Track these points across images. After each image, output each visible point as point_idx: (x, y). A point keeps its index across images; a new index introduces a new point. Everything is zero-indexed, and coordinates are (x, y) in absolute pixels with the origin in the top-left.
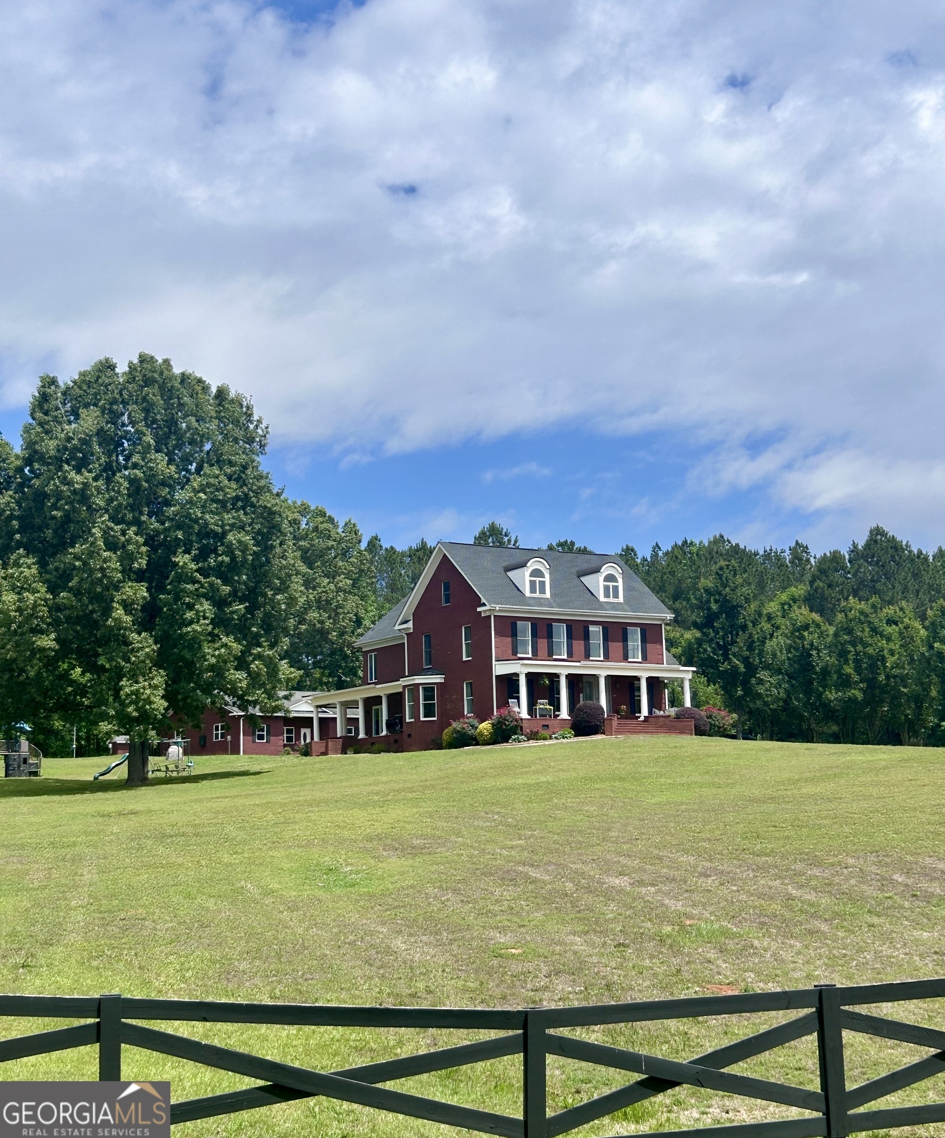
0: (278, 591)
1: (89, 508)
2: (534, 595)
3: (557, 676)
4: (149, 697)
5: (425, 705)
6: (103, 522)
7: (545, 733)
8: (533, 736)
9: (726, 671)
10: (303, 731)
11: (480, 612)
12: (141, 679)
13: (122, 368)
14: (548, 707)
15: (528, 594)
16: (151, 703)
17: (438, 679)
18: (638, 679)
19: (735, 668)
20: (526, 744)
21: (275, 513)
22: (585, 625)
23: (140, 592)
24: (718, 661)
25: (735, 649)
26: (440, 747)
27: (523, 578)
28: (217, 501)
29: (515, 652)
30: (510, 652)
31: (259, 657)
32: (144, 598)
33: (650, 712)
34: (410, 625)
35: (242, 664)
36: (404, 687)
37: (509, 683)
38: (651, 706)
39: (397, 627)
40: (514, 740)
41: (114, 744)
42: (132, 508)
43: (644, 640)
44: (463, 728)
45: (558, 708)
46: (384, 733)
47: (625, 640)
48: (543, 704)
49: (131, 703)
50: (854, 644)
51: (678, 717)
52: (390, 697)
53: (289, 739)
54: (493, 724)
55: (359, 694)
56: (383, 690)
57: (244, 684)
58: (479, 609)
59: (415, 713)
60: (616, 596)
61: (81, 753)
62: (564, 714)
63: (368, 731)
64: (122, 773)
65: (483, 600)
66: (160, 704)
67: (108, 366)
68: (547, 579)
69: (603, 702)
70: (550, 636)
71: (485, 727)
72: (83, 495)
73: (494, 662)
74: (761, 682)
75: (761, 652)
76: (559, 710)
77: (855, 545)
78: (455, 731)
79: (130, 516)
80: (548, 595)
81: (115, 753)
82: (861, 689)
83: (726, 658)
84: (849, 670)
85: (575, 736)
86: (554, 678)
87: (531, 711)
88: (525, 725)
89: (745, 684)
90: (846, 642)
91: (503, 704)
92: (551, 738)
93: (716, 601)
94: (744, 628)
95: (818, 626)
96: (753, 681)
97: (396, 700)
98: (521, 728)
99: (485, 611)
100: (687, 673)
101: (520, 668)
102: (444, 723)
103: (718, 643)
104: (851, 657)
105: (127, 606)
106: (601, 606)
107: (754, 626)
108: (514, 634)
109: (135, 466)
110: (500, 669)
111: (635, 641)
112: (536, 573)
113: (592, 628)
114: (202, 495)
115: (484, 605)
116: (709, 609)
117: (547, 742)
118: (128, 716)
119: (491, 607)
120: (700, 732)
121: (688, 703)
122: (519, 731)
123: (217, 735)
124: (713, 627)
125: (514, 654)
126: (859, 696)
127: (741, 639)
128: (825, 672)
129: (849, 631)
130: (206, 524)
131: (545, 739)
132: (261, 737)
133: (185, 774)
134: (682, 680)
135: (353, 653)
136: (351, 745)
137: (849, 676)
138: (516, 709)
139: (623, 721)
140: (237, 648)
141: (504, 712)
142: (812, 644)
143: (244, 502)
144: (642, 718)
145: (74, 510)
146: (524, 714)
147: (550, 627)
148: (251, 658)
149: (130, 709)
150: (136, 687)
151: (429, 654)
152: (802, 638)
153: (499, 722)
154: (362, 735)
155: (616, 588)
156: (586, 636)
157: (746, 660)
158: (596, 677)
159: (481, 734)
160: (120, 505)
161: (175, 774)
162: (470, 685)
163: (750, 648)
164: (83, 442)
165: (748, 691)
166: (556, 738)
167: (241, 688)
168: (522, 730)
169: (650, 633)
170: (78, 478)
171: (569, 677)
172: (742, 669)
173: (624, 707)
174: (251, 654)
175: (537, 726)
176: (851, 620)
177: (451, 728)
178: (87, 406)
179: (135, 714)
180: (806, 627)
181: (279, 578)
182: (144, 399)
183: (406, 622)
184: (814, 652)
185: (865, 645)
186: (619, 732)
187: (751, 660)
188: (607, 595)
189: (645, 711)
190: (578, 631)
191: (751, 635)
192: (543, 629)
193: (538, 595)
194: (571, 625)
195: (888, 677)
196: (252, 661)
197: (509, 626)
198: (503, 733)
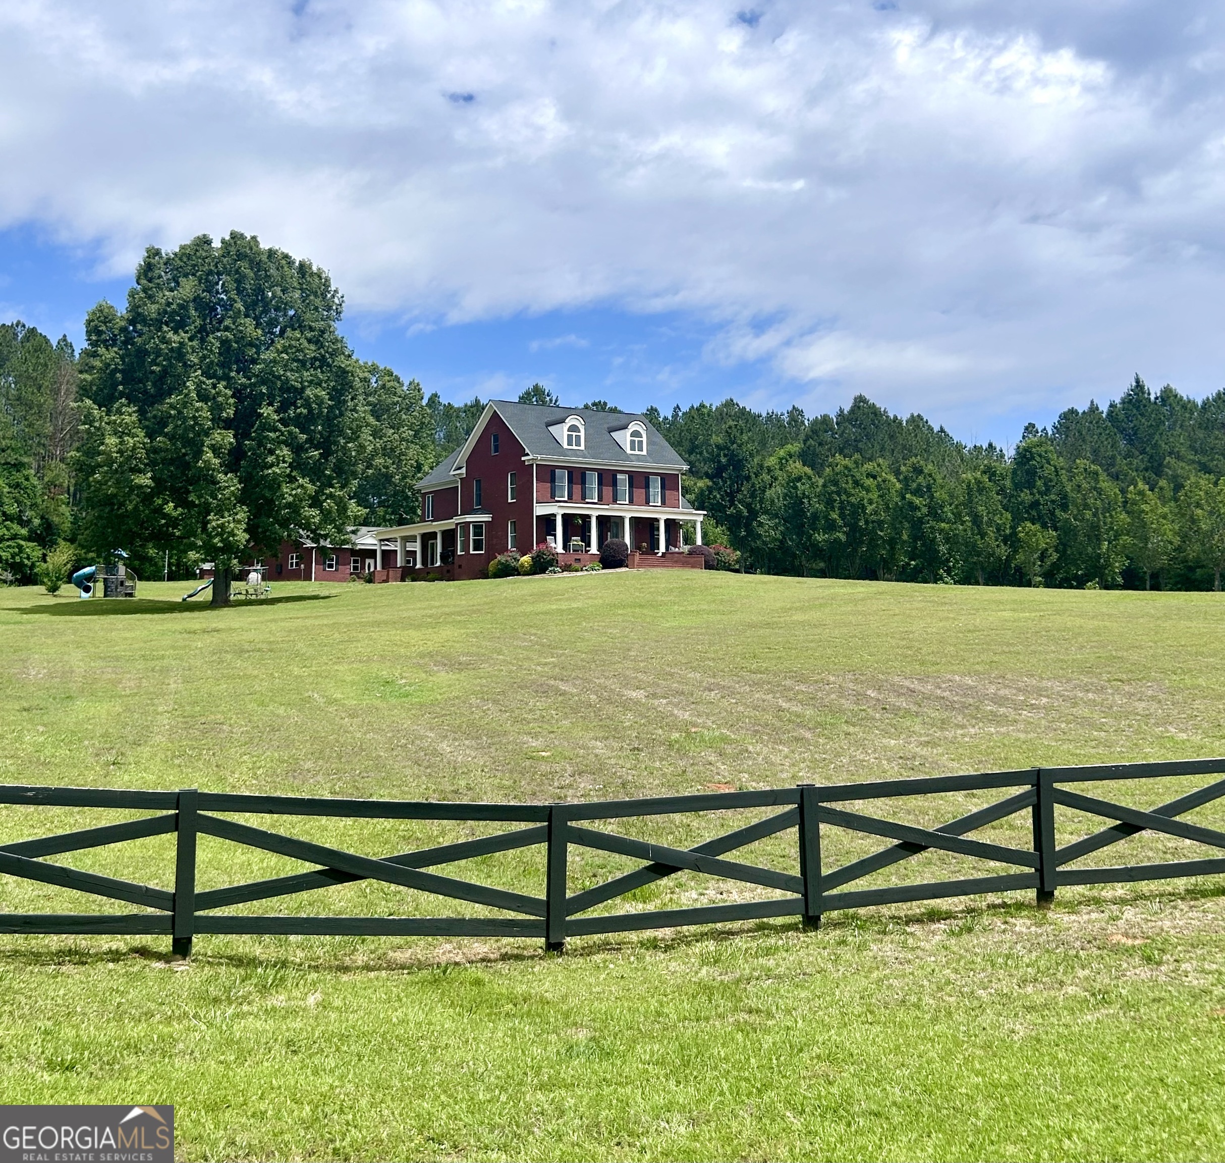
0: (350, 440)
1: (185, 364)
2: (570, 447)
3: (589, 517)
4: (233, 530)
5: (474, 540)
6: (196, 377)
7: (577, 566)
8: (567, 568)
9: (731, 515)
10: (367, 561)
11: (524, 461)
12: (226, 514)
13: (217, 244)
14: (580, 543)
15: (565, 446)
16: (234, 535)
17: (486, 518)
18: (657, 520)
19: (739, 512)
20: (560, 575)
21: (348, 372)
22: (614, 473)
23: (228, 438)
24: (726, 506)
25: (740, 497)
26: (486, 577)
27: (561, 432)
28: (298, 361)
29: (553, 496)
30: (549, 495)
31: (331, 496)
32: (231, 443)
33: (667, 549)
34: (464, 470)
35: (316, 502)
36: (457, 524)
37: (548, 522)
38: (668, 544)
39: (452, 473)
40: (551, 571)
41: (201, 570)
42: (222, 365)
43: (663, 488)
44: (507, 561)
45: (588, 544)
46: (438, 564)
47: (647, 487)
48: (576, 540)
49: (217, 535)
50: (839, 494)
51: (691, 553)
52: (444, 533)
53: (355, 568)
54: (532, 558)
55: (417, 529)
56: (438, 526)
57: (317, 520)
58: (523, 459)
59: (465, 547)
60: (641, 449)
61: (172, 577)
62: (594, 549)
63: (424, 562)
64: (207, 595)
65: (527, 451)
66: (242, 537)
67: (205, 241)
68: (582, 434)
69: (627, 540)
70: (583, 482)
71: (526, 559)
72: (179, 353)
73: (535, 505)
74: (761, 524)
75: (762, 499)
76: (589, 547)
77: (841, 410)
78: (500, 563)
79: (220, 372)
80: (582, 447)
81: (201, 578)
82: (844, 532)
83: (732, 504)
84: (834, 516)
85: (603, 569)
86: (586, 519)
87: (566, 547)
88: (560, 558)
89: (748, 526)
90: (832, 492)
91: (542, 540)
92: (582, 570)
93: (725, 455)
94: (748, 478)
95: (810, 478)
96: (754, 524)
97: (449, 536)
98: (557, 561)
99: (528, 460)
100: (698, 517)
101: (557, 510)
102: (490, 556)
103: (726, 491)
104: (836, 505)
105: (215, 449)
106: (628, 457)
107: (756, 477)
108: (553, 480)
109: (227, 329)
110: (540, 510)
111: (656, 488)
112: (573, 428)
113: (619, 476)
114: (284, 355)
115: (528, 455)
116: (719, 462)
117: (579, 574)
118: (214, 546)
119: (533, 457)
120: (709, 566)
121: (699, 542)
122: (555, 564)
123: (292, 563)
124: (722, 477)
125: (552, 497)
126: (843, 538)
127: (745, 488)
128: (815, 517)
129: (836, 483)
130: (287, 380)
131: (577, 571)
132: (331, 566)
133: (263, 597)
134: (695, 522)
135: (413, 495)
136: (409, 574)
137: (834, 520)
138: (553, 545)
139: (643, 557)
140: (311, 488)
141: (543, 547)
142: (804, 494)
143: (322, 362)
144: (660, 554)
145: (171, 365)
146: (560, 550)
147: (583, 475)
148: (323, 498)
149: (216, 540)
150: (222, 521)
151: (479, 496)
152: (796, 488)
153: (538, 556)
154: (419, 566)
155: (641, 443)
156: (614, 483)
157: (748, 506)
158: (622, 518)
159: (522, 566)
160: (212, 362)
161: (254, 597)
162: (514, 523)
163: (753, 496)
164: (181, 306)
165: (750, 532)
166: (586, 570)
167: (314, 523)
168: (557, 563)
169: (668, 482)
170: (176, 338)
171: (599, 518)
172: (745, 513)
173: (644, 544)
174: (324, 494)
175: (570, 560)
176: (837, 474)
177: (496, 560)
178: (186, 276)
179: (220, 545)
180: (799, 479)
181: (351, 429)
182: (237, 272)
183: (460, 468)
184: (805, 500)
185: (849, 495)
186: (640, 566)
187: (753, 506)
188: (633, 449)
189: (662, 548)
190: (608, 478)
191: (753, 485)
192: (577, 476)
193: (574, 447)
194: (602, 474)
195: (867, 522)
196: (325, 501)
197: (548, 474)
198: (541, 566)
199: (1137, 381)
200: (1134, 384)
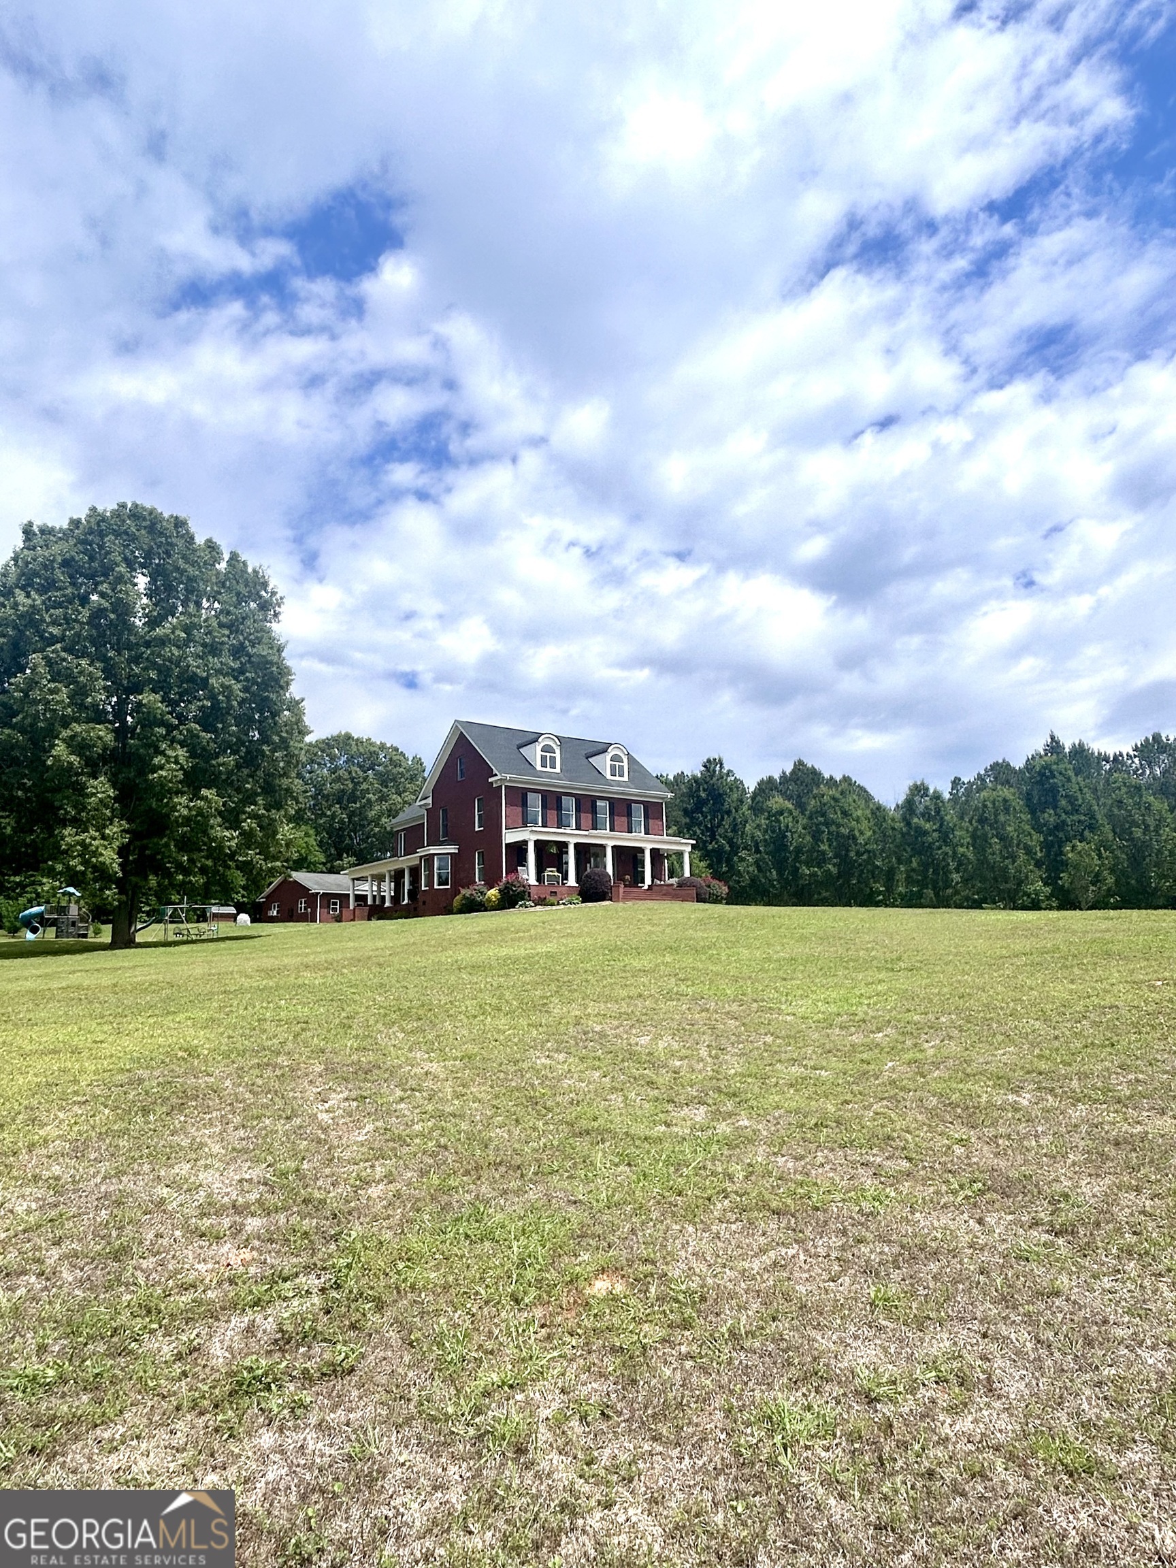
2: (544, 769)
3: (565, 844)
5: (439, 874)
7: (553, 899)
8: (541, 902)
9: (713, 850)
11: (492, 783)
14: (556, 874)
15: (539, 768)
17: (452, 849)
18: (641, 850)
19: (721, 847)
20: (532, 909)
22: (593, 800)
24: (706, 841)
25: (721, 831)
26: (450, 912)
27: (534, 753)
29: (525, 820)
30: (520, 821)
31: (254, 816)
33: (653, 881)
34: (430, 799)
36: (421, 858)
37: (518, 851)
38: (653, 877)
39: (418, 804)
40: (521, 906)
43: (646, 817)
44: (472, 895)
45: (566, 877)
46: (406, 902)
47: (629, 815)
48: (550, 871)
50: (826, 824)
51: (680, 885)
54: (501, 890)
55: (385, 866)
56: (405, 862)
57: (233, 843)
58: (490, 780)
59: (429, 882)
60: (621, 775)
62: (572, 881)
65: (495, 771)
68: (558, 755)
69: (610, 870)
70: (559, 808)
71: (493, 893)
73: (504, 831)
74: (742, 859)
75: (743, 833)
76: (567, 879)
78: (464, 897)
80: (558, 770)
82: (834, 865)
83: (713, 837)
84: (824, 847)
85: (583, 902)
86: (563, 846)
87: (539, 878)
88: (533, 891)
89: (729, 862)
90: (821, 823)
91: (512, 870)
92: (558, 904)
94: (729, 813)
96: (735, 858)
98: (529, 893)
99: (496, 781)
100: (685, 846)
101: (529, 835)
102: (456, 891)
103: (706, 826)
104: (825, 836)
106: (608, 783)
107: (737, 811)
108: (524, 804)
110: (510, 837)
111: (638, 817)
112: (548, 750)
113: (599, 803)
115: (496, 775)
116: (699, 796)
117: (554, 908)
119: (502, 776)
120: (700, 900)
121: (687, 874)
122: (526, 897)
124: (702, 813)
125: (523, 822)
126: (834, 870)
127: (727, 822)
128: (798, 850)
131: (552, 905)
134: (680, 854)
136: (375, 912)
138: (525, 876)
139: (628, 889)
141: (513, 876)
142: (787, 826)
144: (646, 887)
146: (533, 881)
147: (559, 801)
148: (244, 817)
151: (445, 827)
152: (778, 821)
153: (506, 888)
154: (387, 904)
155: (621, 768)
156: (594, 810)
157: (730, 841)
158: (603, 847)
159: (489, 900)
162: (482, 854)
163: (734, 830)
165: (731, 866)
166: (564, 904)
167: (229, 848)
168: (529, 896)
169: (652, 810)
171: (577, 845)
172: (727, 848)
173: (628, 877)
174: (245, 812)
175: (544, 892)
176: (825, 804)
177: (462, 895)
180: (781, 813)
183: (426, 798)
184: (789, 834)
185: (838, 826)
186: (625, 899)
187: (735, 840)
188: (613, 774)
189: (648, 881)
190: (587, 804)
191: (735, 818)
192: (552, 801)
193: (548, 769)
194: (579, 799)
195: (858, 854)
196: (245, 821)
197: (519, 796)
198: (511, 899)
199: (1052, 738)
200: (1049, 740)
